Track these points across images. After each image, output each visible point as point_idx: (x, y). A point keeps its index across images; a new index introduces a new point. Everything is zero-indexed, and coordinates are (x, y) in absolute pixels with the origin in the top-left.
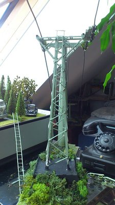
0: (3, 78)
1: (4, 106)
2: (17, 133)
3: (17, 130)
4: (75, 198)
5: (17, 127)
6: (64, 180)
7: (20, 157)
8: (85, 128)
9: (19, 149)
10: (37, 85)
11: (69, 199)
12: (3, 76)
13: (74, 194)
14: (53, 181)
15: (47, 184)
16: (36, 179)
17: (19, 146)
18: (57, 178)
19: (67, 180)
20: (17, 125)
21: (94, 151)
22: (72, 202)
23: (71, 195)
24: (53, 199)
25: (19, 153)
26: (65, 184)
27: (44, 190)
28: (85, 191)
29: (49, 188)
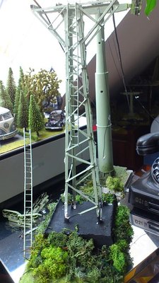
0: (11, 72)
1: (11, 120)
2: (28, 161)
3: (28, 156)
4: (105, 272)
5: (28, 151)
6: (90, 243)
8: (141, 143)
9: (28, 186)
10: (61, 81)
11: (95, 273)
12: (10, 69)
13: (105, 265)
14: (73, 244)
15: (64, 249)
16: (49, 239)
17: (28, 181)
18: (79, 238)
19: (95, 243)
20: (28, 147)
21: (150, 183)
22: (99, 278)
23: (99, 268)
24: (71, 271)
25: (28, 192)
26: (92, 248)
27: (58, 258)
28: (121, 261)
29: (66, 253)
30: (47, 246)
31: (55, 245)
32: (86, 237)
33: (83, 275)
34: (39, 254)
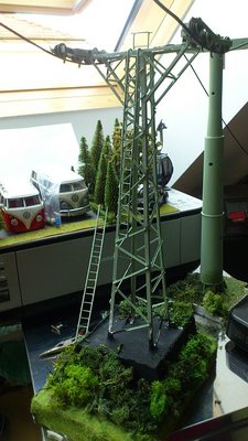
0: (99, 127)
1: (84, 191)
2: (97, 249)
3: (98, 243)
4: (135, 414)
5: (99, 237)
6: (129, 371)
7: (88, 298)
9: (91, 284)
11: (122, 412)
12: (99, 122)
13: (138, 406)
15: (95, 371)
16: (80, 354)
17: (92, 276)
20: (100, 231)
22: (125, 420)
23: (130, 407)
24: (95, 402)
25: (90, 291)
26: (129, 379)
27: (83, 381)
28: (160, 406)
29: (96, 378)
30: (76, 362)
31: (85, 364)
32: (125, 363)
33: (107, 410)
34: (63, 370)
